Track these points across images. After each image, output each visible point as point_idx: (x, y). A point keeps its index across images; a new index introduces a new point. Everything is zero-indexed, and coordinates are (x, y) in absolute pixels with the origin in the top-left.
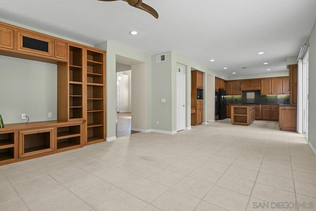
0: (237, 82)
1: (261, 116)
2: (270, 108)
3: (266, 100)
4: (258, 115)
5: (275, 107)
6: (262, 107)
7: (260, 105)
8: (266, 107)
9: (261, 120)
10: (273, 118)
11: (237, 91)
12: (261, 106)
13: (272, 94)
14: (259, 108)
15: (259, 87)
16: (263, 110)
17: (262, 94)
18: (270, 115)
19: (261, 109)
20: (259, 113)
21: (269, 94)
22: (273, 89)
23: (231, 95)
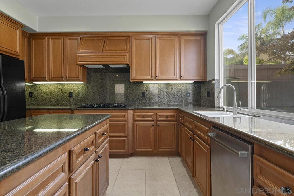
0: (68, 41)
1: (131, 144)
2: (154, 117)
3: (144, 95)
4: (125, 141)
5: (167, 117)
6: (134, 115)
7: (129, 111)
8: (144, 116)
9: (132, 155)
10: (162, 149)
11: (68, 67)
12: (131, 112)
13: (158, 78)
14: (126, 121)
15: (127, 56)
16: (135, 125)
17: (133, 77)
18: (153, 138)
19: (132, 123)
20: (125, 137)
21: (151, 78)
22: (160, 65)
23: (51, 80)
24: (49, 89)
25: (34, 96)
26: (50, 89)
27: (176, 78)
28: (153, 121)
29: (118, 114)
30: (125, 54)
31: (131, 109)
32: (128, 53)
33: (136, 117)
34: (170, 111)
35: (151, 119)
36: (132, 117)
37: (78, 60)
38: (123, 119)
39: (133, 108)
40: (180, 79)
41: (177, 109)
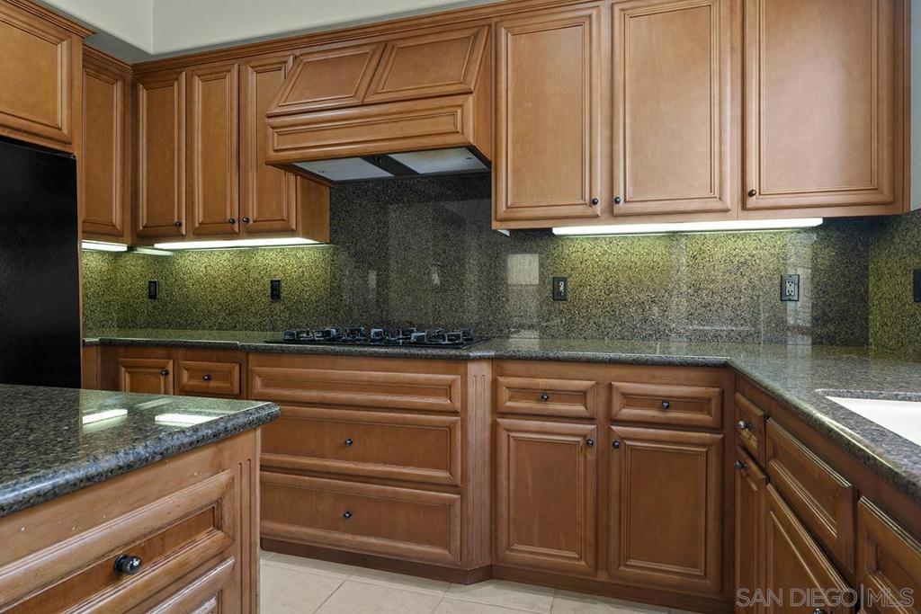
0: (252, 77)
1: (479, 520)
2: (598, 404)
4: (448, 506)
5: (666, 403)
6: (495, 385)
7: (473, 368)
8: (544, 395)
9: (488, 572)
12: (479, 374)
13: (621, 207)
14: (455, 413)
15: (465, 108)
16: (503, 436)
17: (502, 208)
18: (590, 509)
19: (489, 420)
20: (453, 488)
21: (589, 211)
22: (633, 143)
23: (200, 234)
24: (206, 267)
25: (162, 294)
26: (208, 268)
27: (719, 205)
28: (590, 420)
29: (422, 376)
30: (458, 100)
31: (481, 359)
32: (471, 93)
33: (504, 394)
34: (682, 374)
35: (578, 409)
36: (488, 394)
37: (270, 144)
38: (442, 401)
39: (492, 353)
40: (744, 207)
41: (725, 366)
